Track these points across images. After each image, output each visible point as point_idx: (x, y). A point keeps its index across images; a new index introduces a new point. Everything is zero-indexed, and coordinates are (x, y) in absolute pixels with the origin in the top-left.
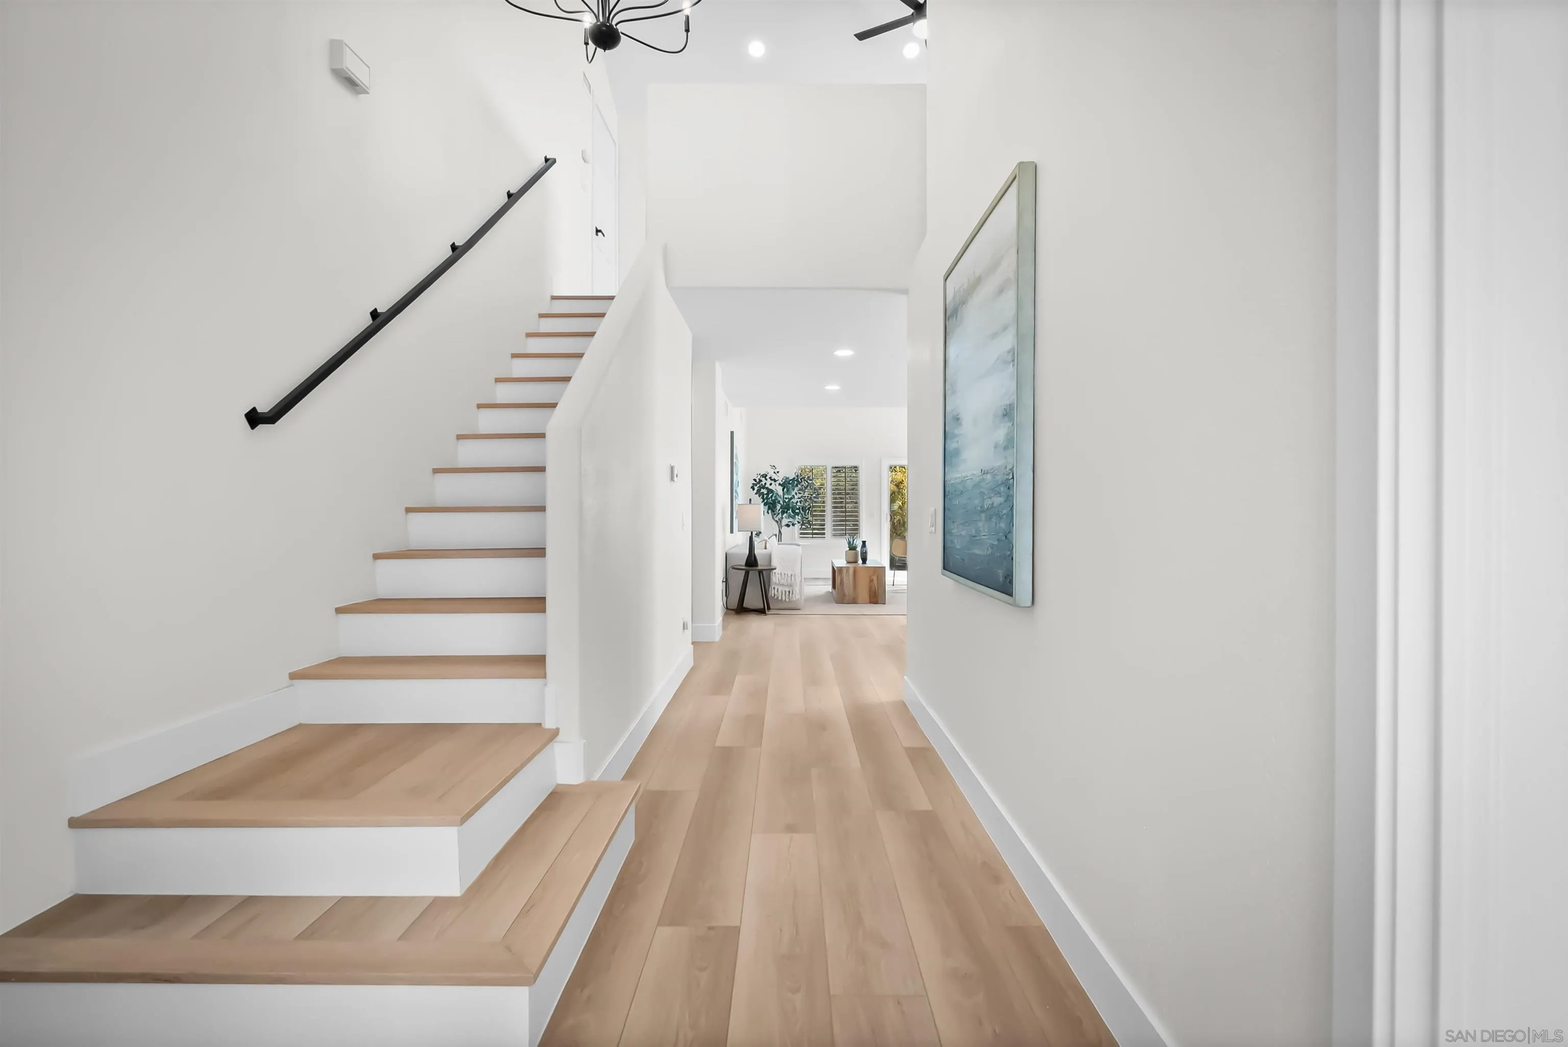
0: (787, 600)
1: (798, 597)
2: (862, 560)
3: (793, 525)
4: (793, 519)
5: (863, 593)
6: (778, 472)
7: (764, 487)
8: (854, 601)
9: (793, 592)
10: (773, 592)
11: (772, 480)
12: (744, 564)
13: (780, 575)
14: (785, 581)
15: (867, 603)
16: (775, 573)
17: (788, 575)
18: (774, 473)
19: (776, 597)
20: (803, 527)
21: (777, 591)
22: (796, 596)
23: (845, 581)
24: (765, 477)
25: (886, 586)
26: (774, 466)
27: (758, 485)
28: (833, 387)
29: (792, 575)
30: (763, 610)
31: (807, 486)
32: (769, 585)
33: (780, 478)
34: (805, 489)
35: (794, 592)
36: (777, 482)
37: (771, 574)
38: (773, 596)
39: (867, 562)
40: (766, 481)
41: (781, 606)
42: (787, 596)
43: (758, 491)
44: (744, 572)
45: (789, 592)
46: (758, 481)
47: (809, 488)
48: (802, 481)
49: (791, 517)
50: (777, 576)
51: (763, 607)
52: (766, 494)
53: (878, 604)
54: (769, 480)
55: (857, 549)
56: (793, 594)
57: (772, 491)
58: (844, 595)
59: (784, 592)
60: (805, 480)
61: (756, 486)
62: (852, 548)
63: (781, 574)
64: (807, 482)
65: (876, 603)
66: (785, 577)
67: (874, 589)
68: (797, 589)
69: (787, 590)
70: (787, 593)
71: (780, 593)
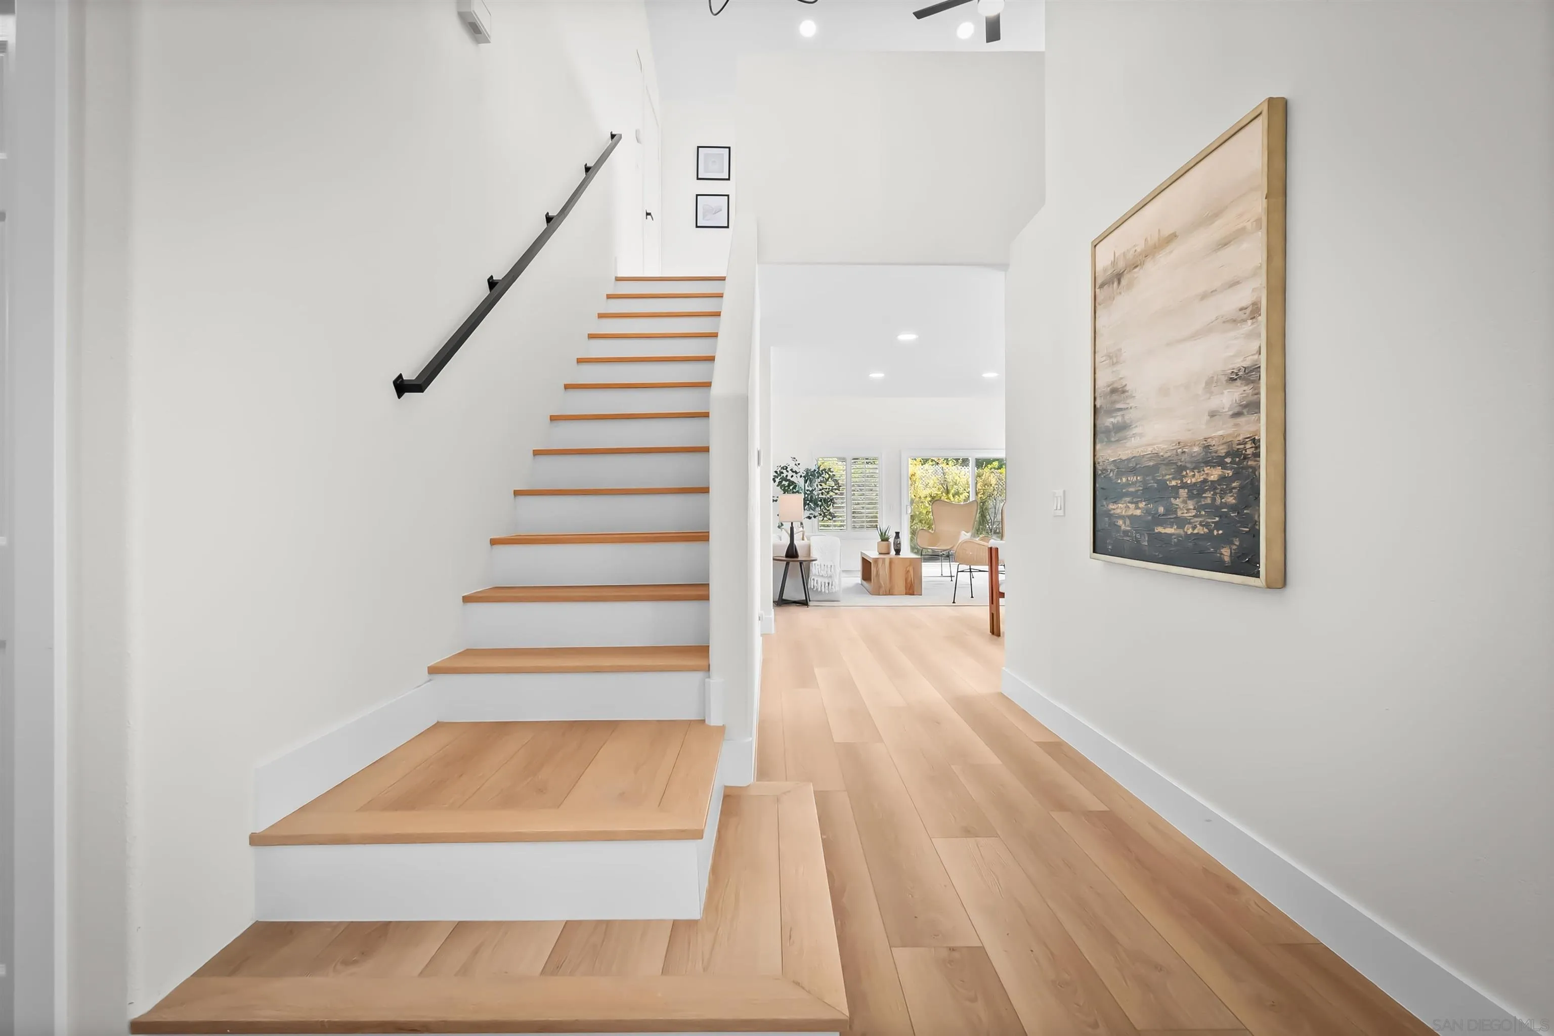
0: (827, 591)
1: (837, 589)
2: (895, 550)
3: (815, 517)
4: (814, 511)
5: (900, 584)
6: (799, 464)
7: (786, 480)
8: (890, 593)
9: (832, 583)
10: (812, 584)
11: (793, 472)
12: (784, 555)
13: (819, 566)
14: (825, 573)
15: (903, 595)
16: (815, 564)
17: (827, 566)
18: (796, 465)
19: (815, 589)
20: (825, 519)
21: (817, 582)
22: (836, 589)
23: (881, 572)
24: (786, 469)
25: (923, 578)
26: (795, 458)
27: (779, 478)
28: (877, 375)
29: (831, 566)
30: (805, 602)
31: (828, 478)
32: (808, 577)
33: (802, 470)
34: (827, 481)
35: (834, 583)
36: (798, 474)
37: (811, 565)
38: (812, 587)
39: (900, 553)
40: (787, 474)
41: (820, 598)
42: (827, 588)
43: (780, 483)
44: (785, 562)
45: (829, 583)
46: (779, 473)
47: (830, 479)
48: (823, 474)
49: (812, 510)
50: (817, 567)
51: (805, 599)
52: (787, 486)
53: (914, 595)
54: (790, 472)
55: (889, 540)
56: (832, 585)
57: (793, 483)
58: (880, 587)
59: (823, 584)
60: (826, 472)
61: (777, 478)
62: (884, 539)
63: (821, 565)
64: (828, 473)
65: (913, 594)
66: (824, 568)
67: (910, 579)
68: (836, 581)
69: (827, 582)
70: (827, 585)
71: (820, 585)
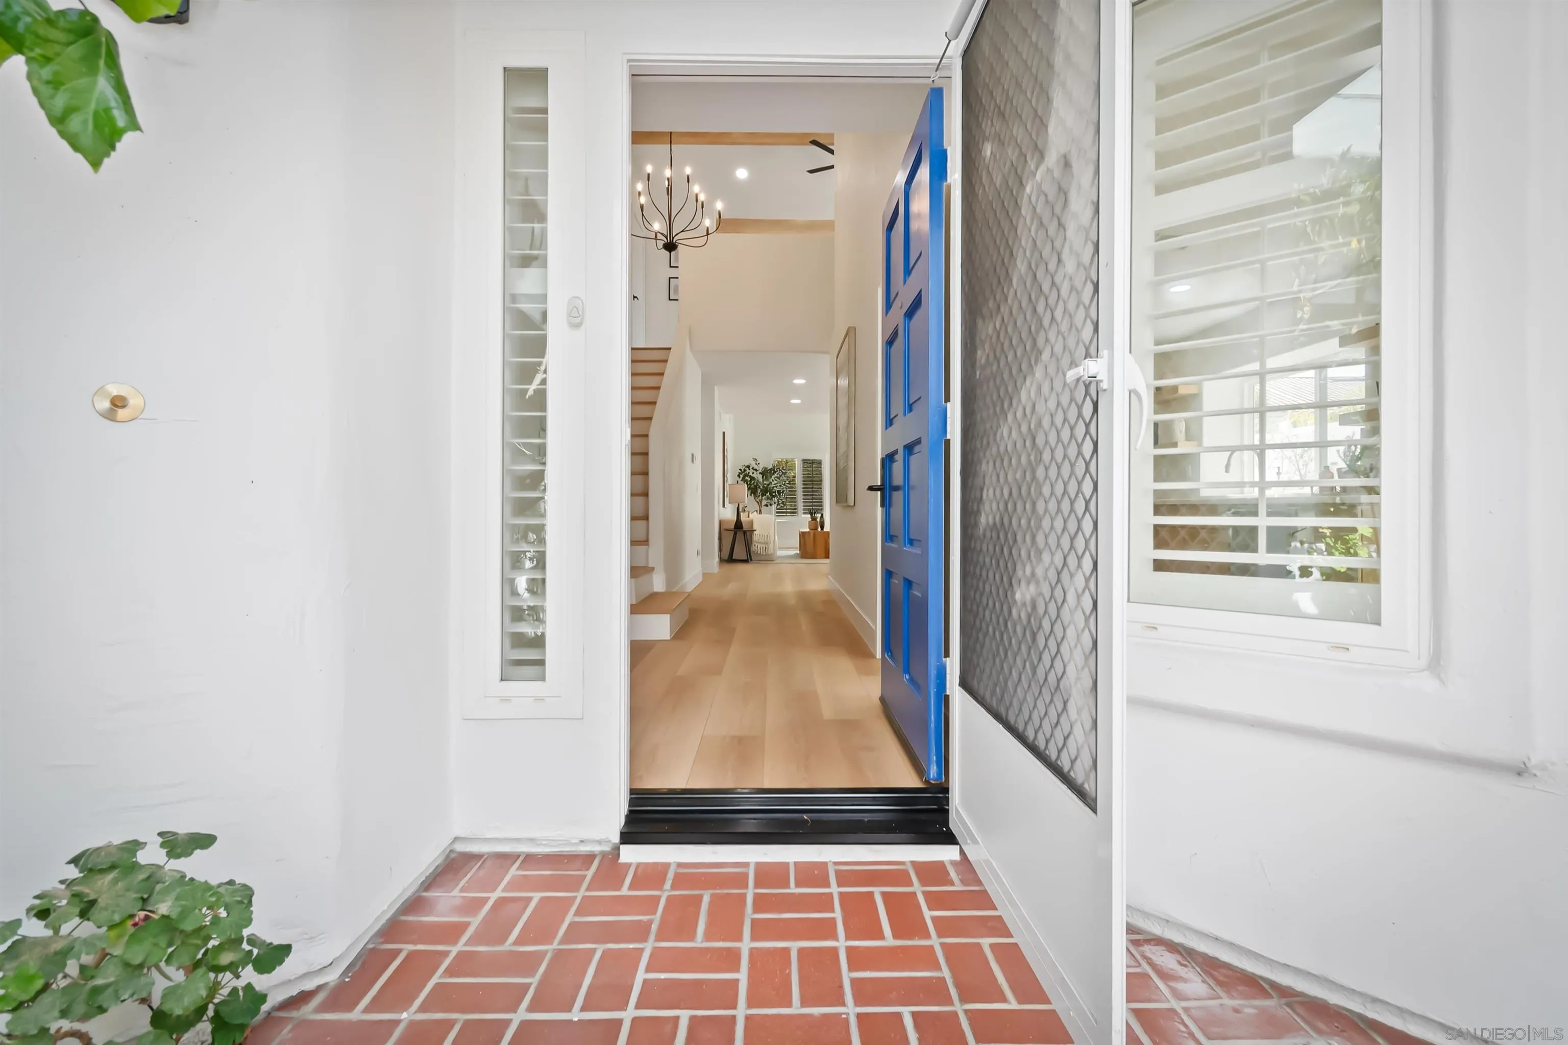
0: (765, 553)
2: (820, 527)
3: (771, 505)
4: (771, 500)
5: (817, 550)
6: (759, 463)
7: (748, 475)
8: (812, 556)
10: (754, 546)
11: (754, 469)
12: (733, 527)
14: (763, 540)
15: (819, 557)
16: (756, 533)
17: (764, 535)
18: (756, 463)
19: (756, 552)
20: (779, 507)
21: (757, 547)
22: (771, 550)
23: (808, 541)
24: (749, 467)
26: (756, 459)
27: (743, 474)
28: (796, 401)
29: (767, 536)
30: (747, 560)
31: (782, 475)
32: (751, 543)
33: (760, 468)
34: (780, 477)
36: (758, 471)
37: (753, 534)
38: (754, 550)
39: (824, 529)
40: (749, 471)
41: (760, 557)
42: (764, 550)
43: (743, 478)
44: (733, 532)
46: (743, 470)
48: (777, 471)
50: (757, 536)
52: (749, 481)
54: (751, 469)
55: (817, 520)
56: (768, 549)
57: (754, 478)
58: (808, 553)
59: (762, 547)
60: (780, 470)
62: (814, 519)
63: (760, 535)
66: (762, 537)
68: (771, 545)
69: (765, 547)
71: (759, 549)
